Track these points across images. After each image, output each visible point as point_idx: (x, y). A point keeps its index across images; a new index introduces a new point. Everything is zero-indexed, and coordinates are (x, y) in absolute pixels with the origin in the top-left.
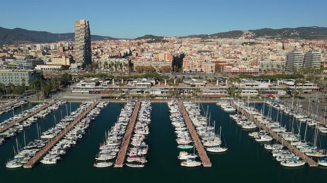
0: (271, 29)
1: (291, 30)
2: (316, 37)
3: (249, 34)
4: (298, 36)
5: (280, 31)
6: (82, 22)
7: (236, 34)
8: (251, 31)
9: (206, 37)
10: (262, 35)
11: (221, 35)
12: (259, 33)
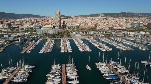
0: (110, 13)
1: (119, 14)
2: (129, 16)
3: (102, 15)
4: (122, 16)
5: (114, 14)
6: (59, 11)
7: (97, 15)
8: (103, 14)
9: (85, 16)
10: (108, 16)
11: (91, 16)
12: (106, 15)
